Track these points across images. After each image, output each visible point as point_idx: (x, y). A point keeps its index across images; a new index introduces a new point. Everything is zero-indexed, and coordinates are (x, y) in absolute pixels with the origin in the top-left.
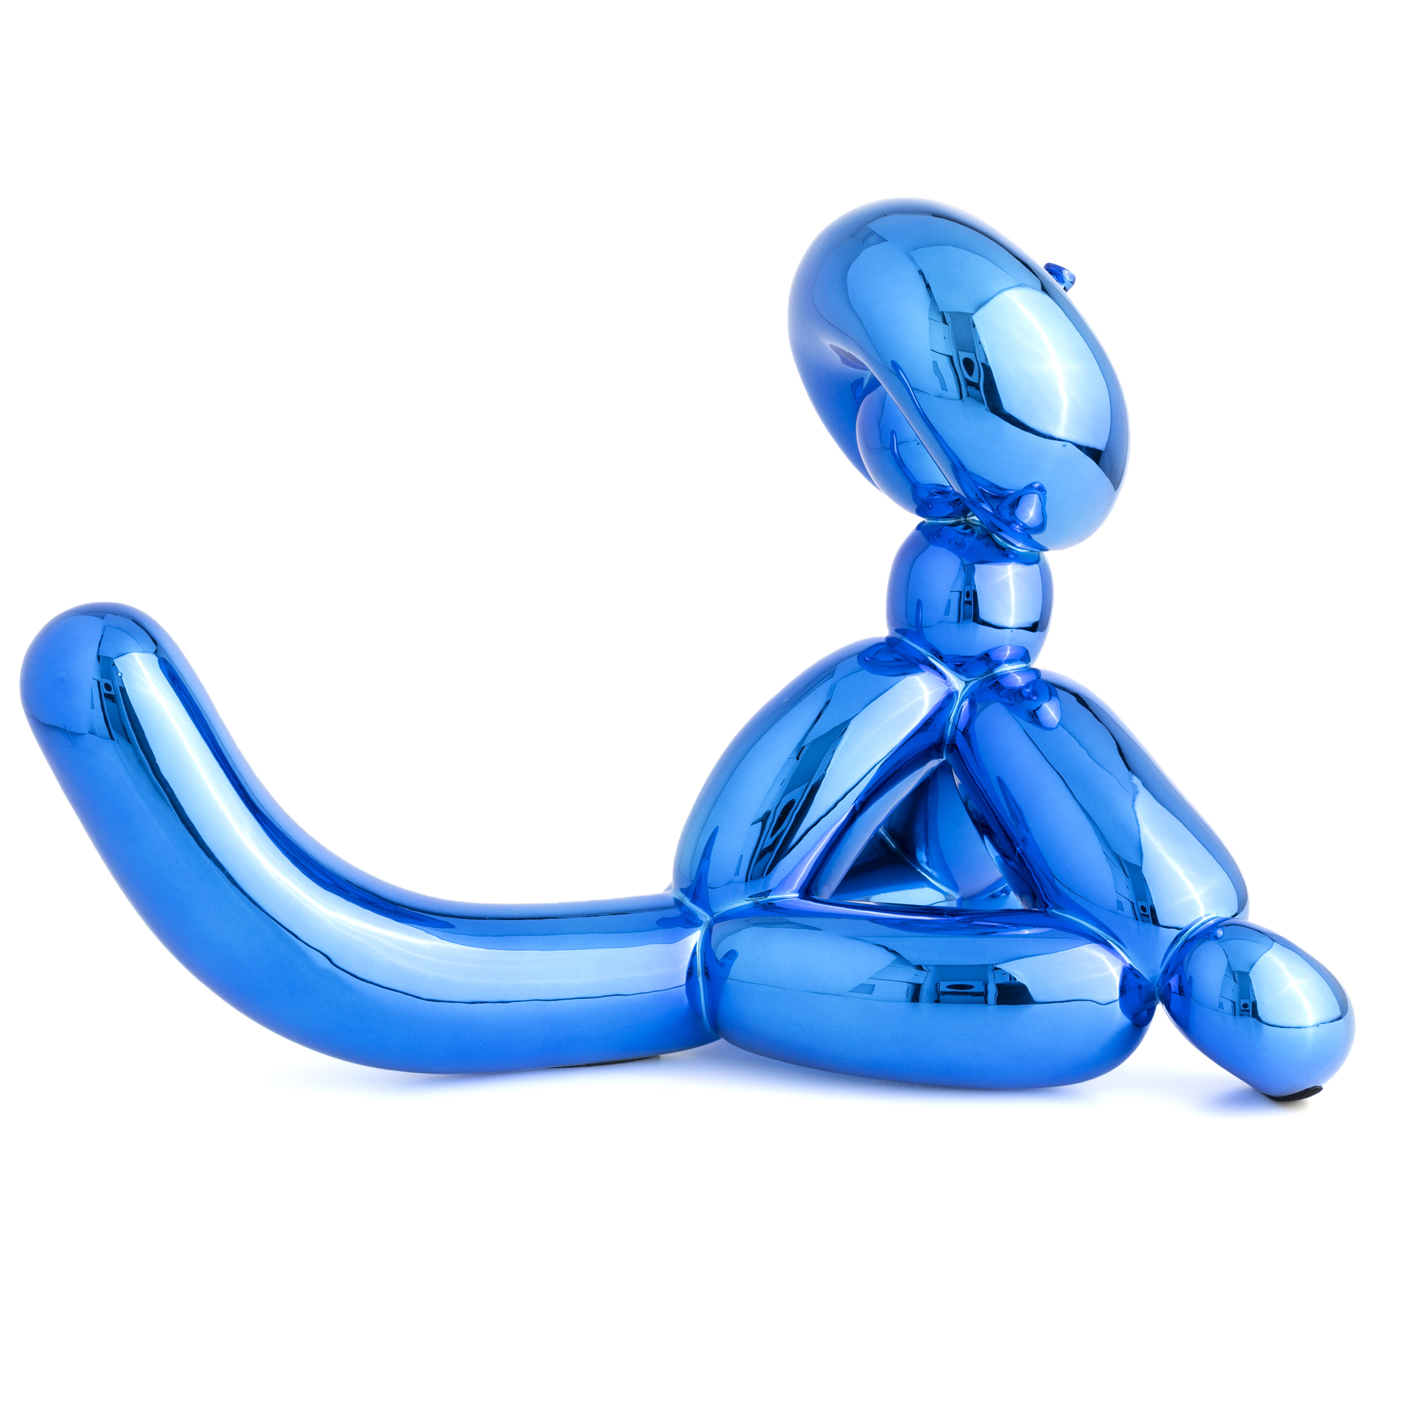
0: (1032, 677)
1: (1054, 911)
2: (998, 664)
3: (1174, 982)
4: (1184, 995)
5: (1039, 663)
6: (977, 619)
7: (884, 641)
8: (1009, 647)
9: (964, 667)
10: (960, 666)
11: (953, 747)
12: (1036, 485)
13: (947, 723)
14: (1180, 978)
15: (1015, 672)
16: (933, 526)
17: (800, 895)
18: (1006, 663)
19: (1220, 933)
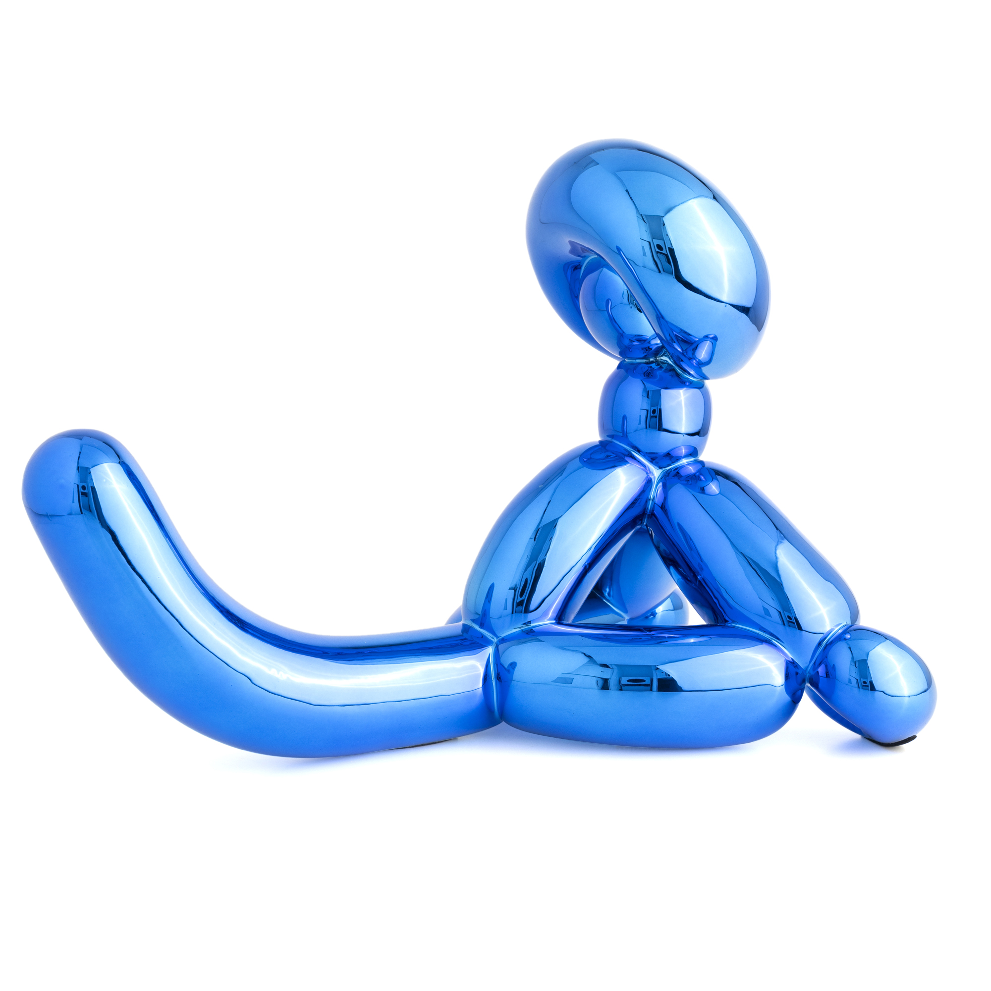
0: (700, 466)
1: (733, 624)
2: (678, 459)
3: (821, 670)
4: (829, 677)
5: (703, 457)
6: (661, 428)
7: (598, 444)
8: (683, 448)
9: (656, 460)
10: (654, 458)
11: (652, 514)
12: (711, 336)
13: (648, 500)
14: (826, 666)
15: (689, 464)
16: (632, 364)
17: (555, 621)
18: (683, 458)
19: (848, 636)
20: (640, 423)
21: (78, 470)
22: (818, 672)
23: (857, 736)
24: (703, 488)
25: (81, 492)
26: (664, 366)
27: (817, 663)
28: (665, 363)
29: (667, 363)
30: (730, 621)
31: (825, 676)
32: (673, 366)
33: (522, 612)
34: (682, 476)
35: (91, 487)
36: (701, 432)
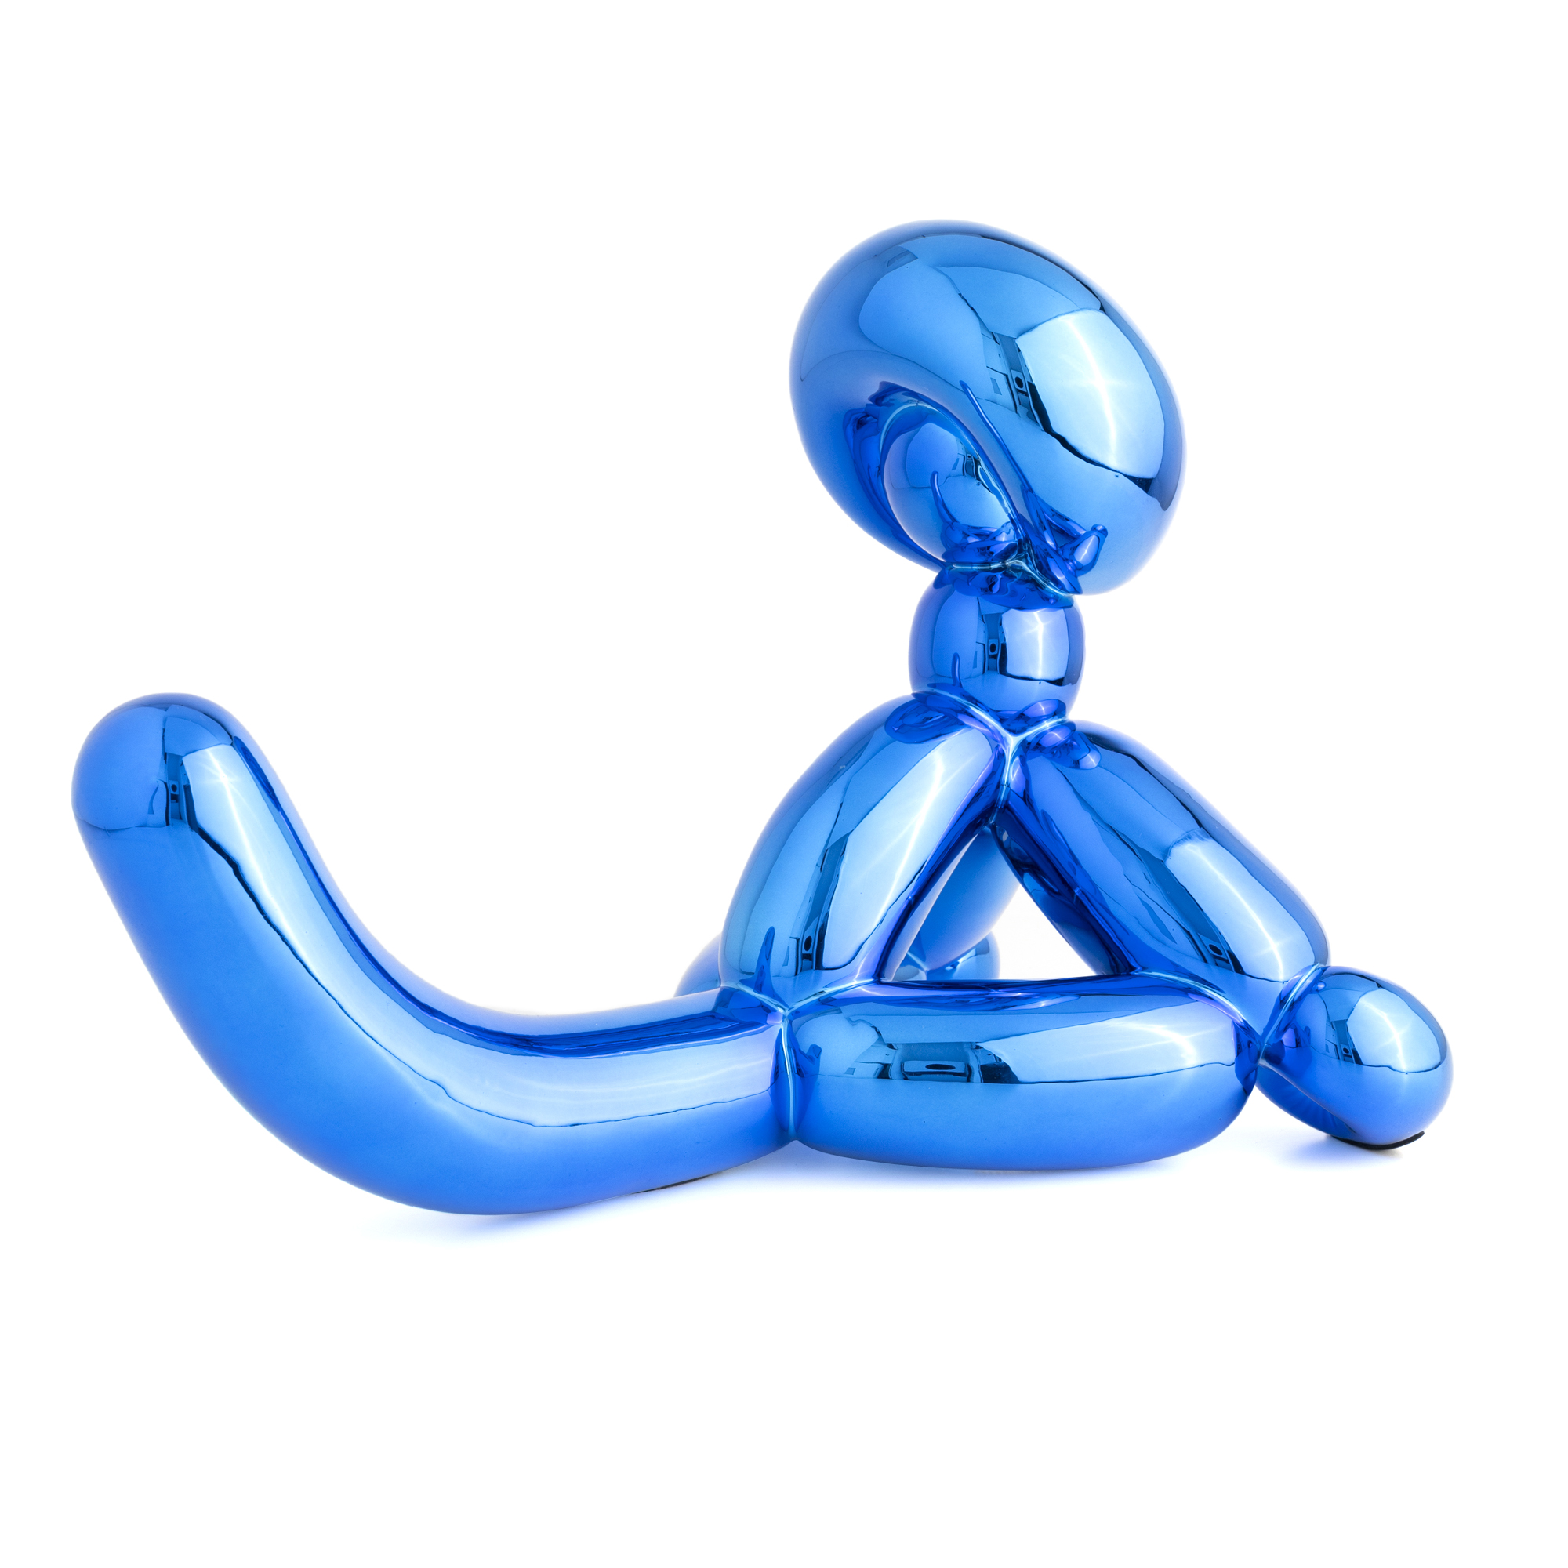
0: (1068, 732)
1: (1144, 972)
3: (1287, 1038)
5: (1073, 715)
7: (913, 698)
9: (1010, 722)
11: (1007, 806)
12: (1100, 528)
13: (999, 785)
14: (1296, 1031)
15: (1053, 729)
16: (963, 573)
17: (872, 980)
18: (1046, 719)
19: (1321, 986)
20: (975, 666)
21: (165, 759)
22: (1282, 1042)
23: (1320, 1135)
24: (1078, 761)
25: (172, 795)
26: (1018, 576)
27: (1282, 1027)
28: (1019, 571)
29: (1021, 569)
30: (1139, 968)
31: (1295, 1046)
32: (1030, 574)
33: (812, 968)
34: (1044, 748)
35: (185, 786)
36: (1068, 678)
